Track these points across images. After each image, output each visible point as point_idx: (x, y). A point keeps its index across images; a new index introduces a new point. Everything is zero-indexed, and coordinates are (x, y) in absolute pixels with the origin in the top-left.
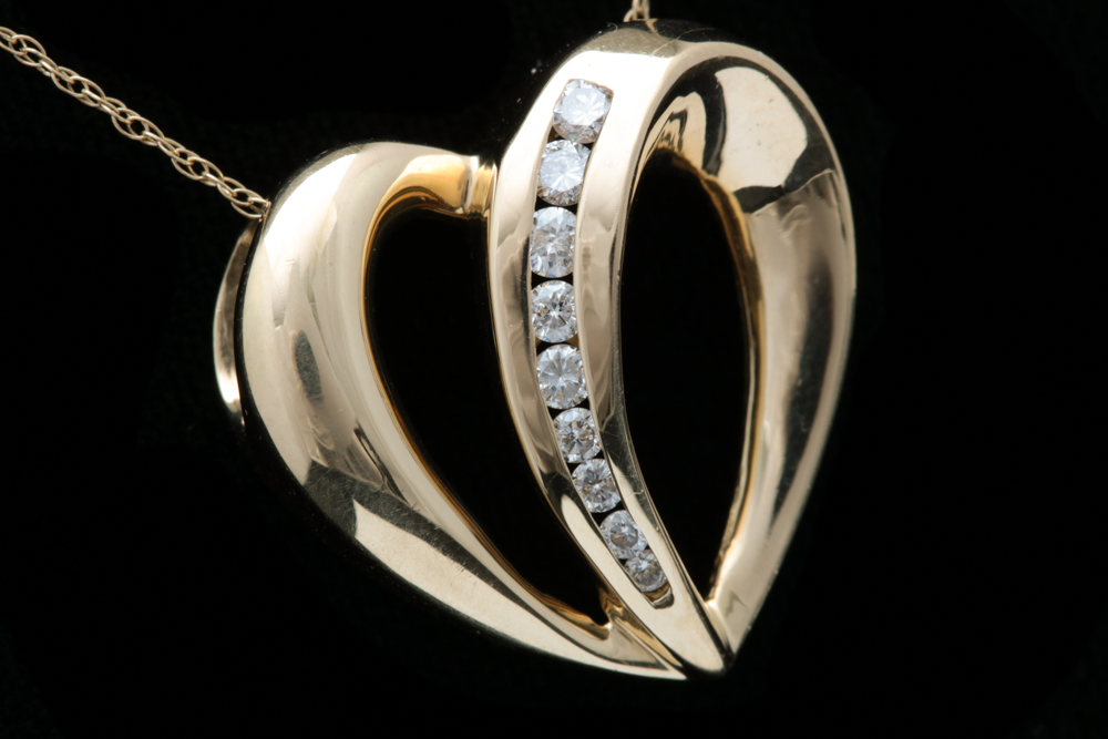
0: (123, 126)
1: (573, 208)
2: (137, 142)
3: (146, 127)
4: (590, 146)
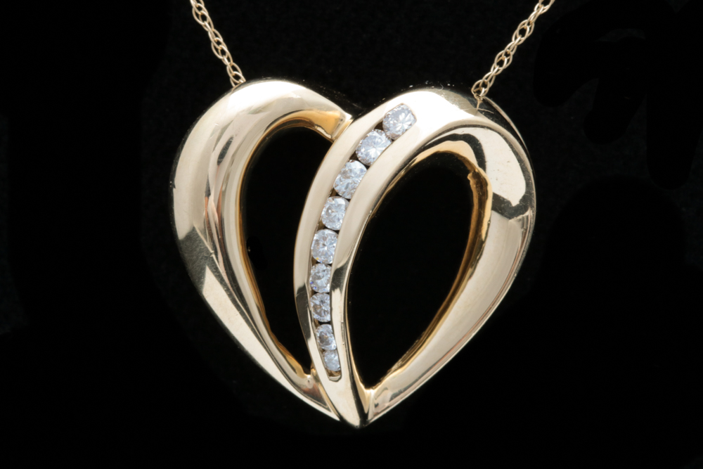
0: (197, 15)
1: (367, 167)
2: (200, 26)
3: (208, 20)
4: (393, 140)
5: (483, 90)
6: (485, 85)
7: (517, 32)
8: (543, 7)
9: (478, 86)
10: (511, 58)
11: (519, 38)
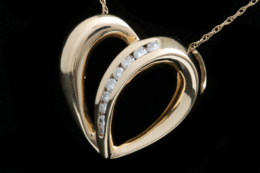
1: (135, 59)
5: (195, 47)
6: (196, 45)
7: (214, 29)
8: (227, 22)
9: (193, 44)
10: (209, 38)
11: (214, 31)
